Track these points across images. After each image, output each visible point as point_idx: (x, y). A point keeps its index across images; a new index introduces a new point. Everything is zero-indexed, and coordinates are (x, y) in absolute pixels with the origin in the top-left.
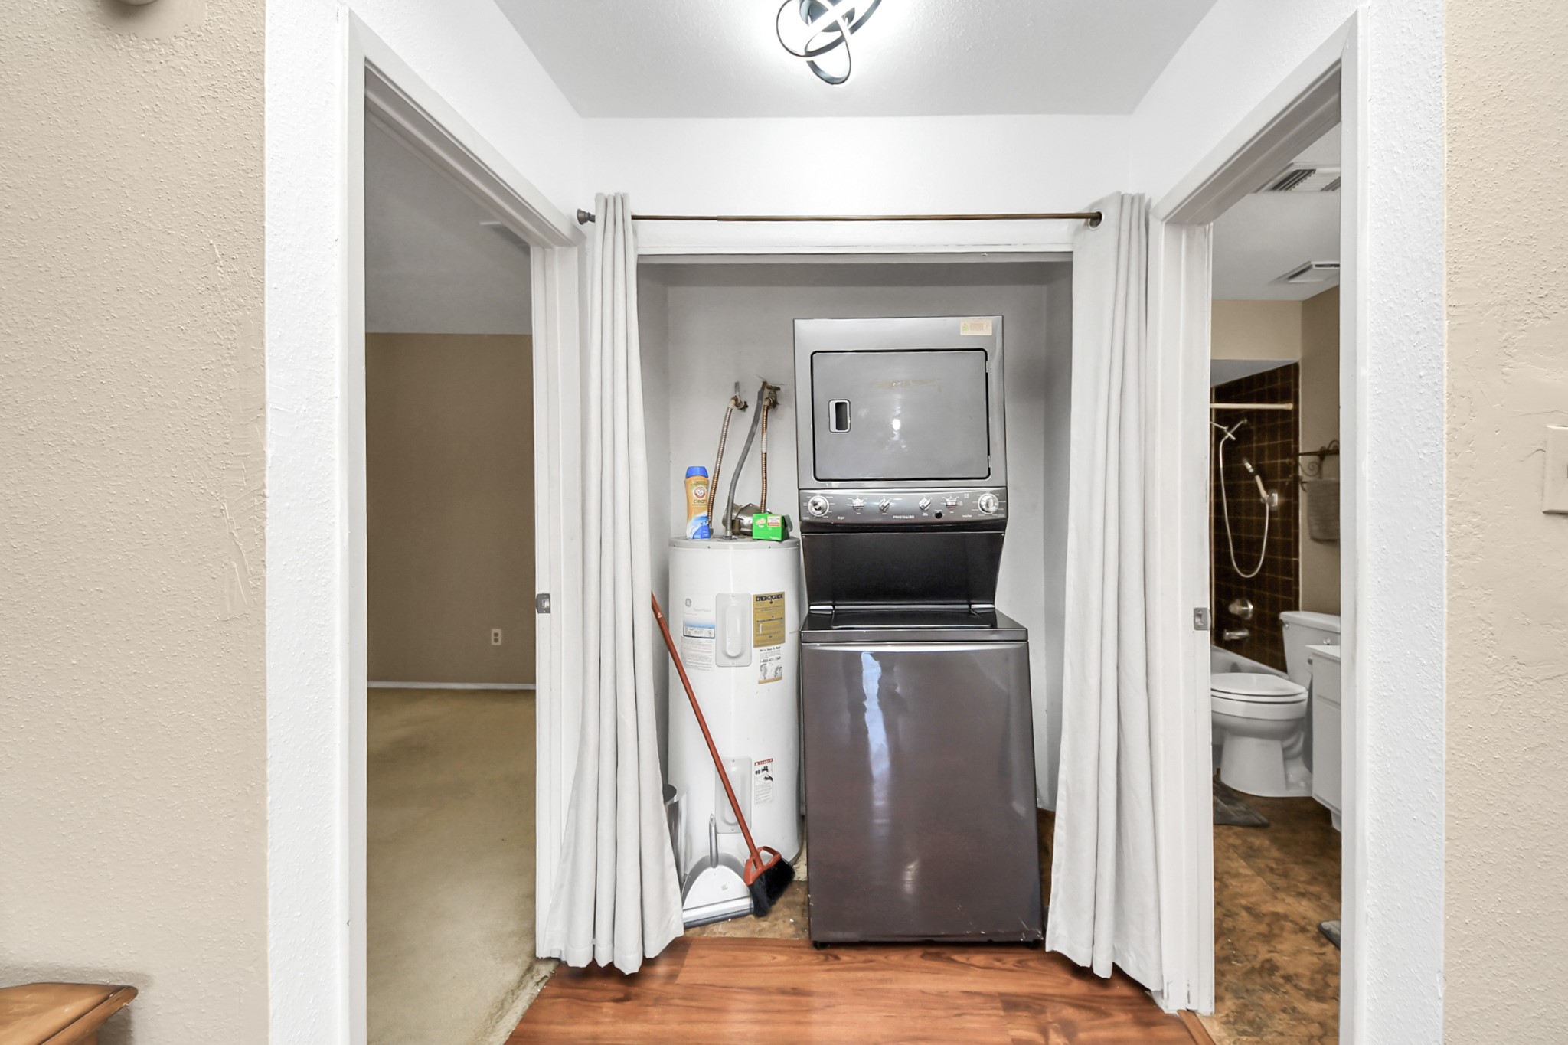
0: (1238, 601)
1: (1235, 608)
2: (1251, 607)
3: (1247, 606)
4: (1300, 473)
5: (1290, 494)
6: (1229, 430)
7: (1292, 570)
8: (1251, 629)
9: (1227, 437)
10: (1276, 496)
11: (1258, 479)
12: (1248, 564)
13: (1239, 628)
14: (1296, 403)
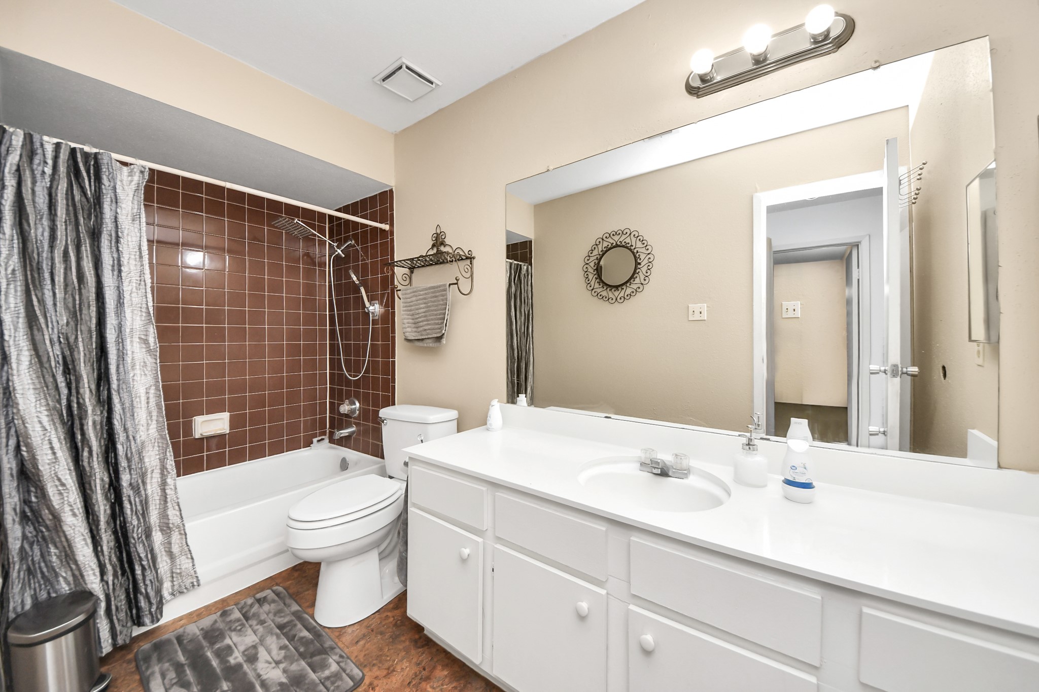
0: (347, 401)
1: (345, 408)
2: (358, 405)
3: (355, 404)
4: (396, 283)
5: (390, 305)
6: (338, 247)
7: (389, 369)
8: (357, 424)
9: (337, 253)
10: (377, 306)
11: (362, 290)
12: (355, 367)
13: (349, 425)
14: (392, 225)
